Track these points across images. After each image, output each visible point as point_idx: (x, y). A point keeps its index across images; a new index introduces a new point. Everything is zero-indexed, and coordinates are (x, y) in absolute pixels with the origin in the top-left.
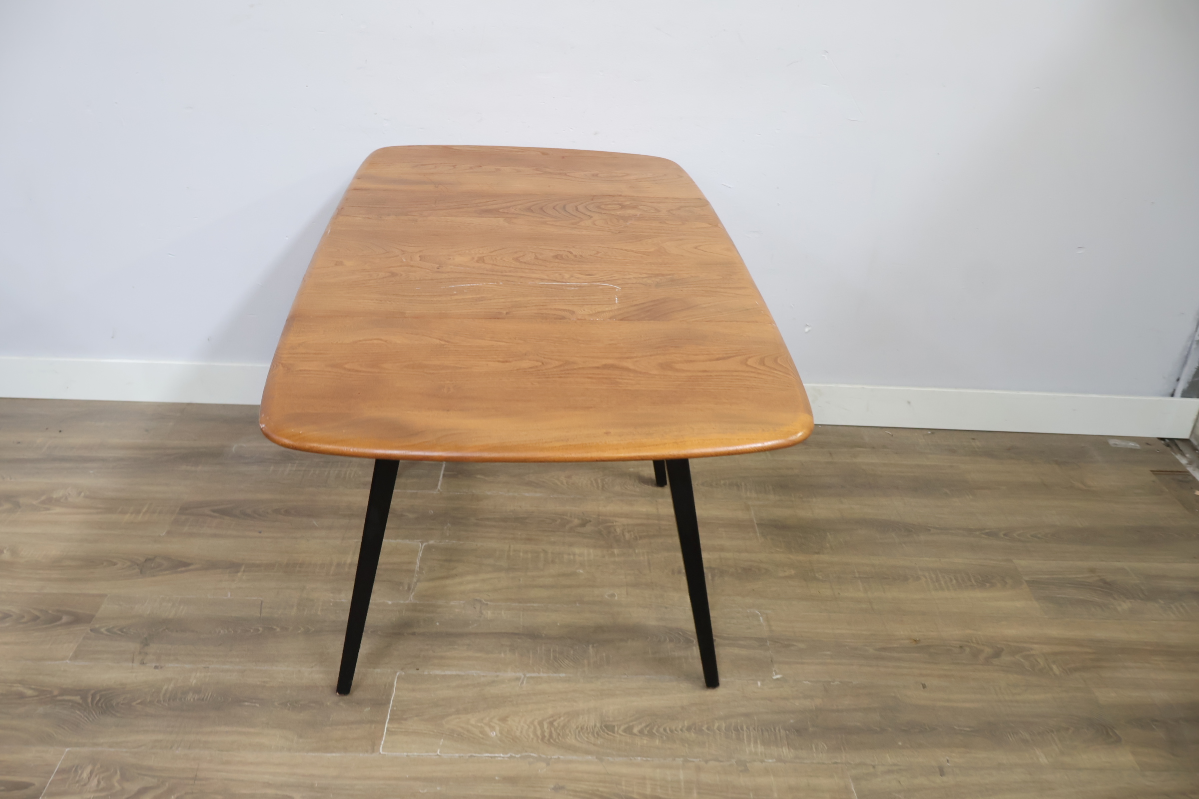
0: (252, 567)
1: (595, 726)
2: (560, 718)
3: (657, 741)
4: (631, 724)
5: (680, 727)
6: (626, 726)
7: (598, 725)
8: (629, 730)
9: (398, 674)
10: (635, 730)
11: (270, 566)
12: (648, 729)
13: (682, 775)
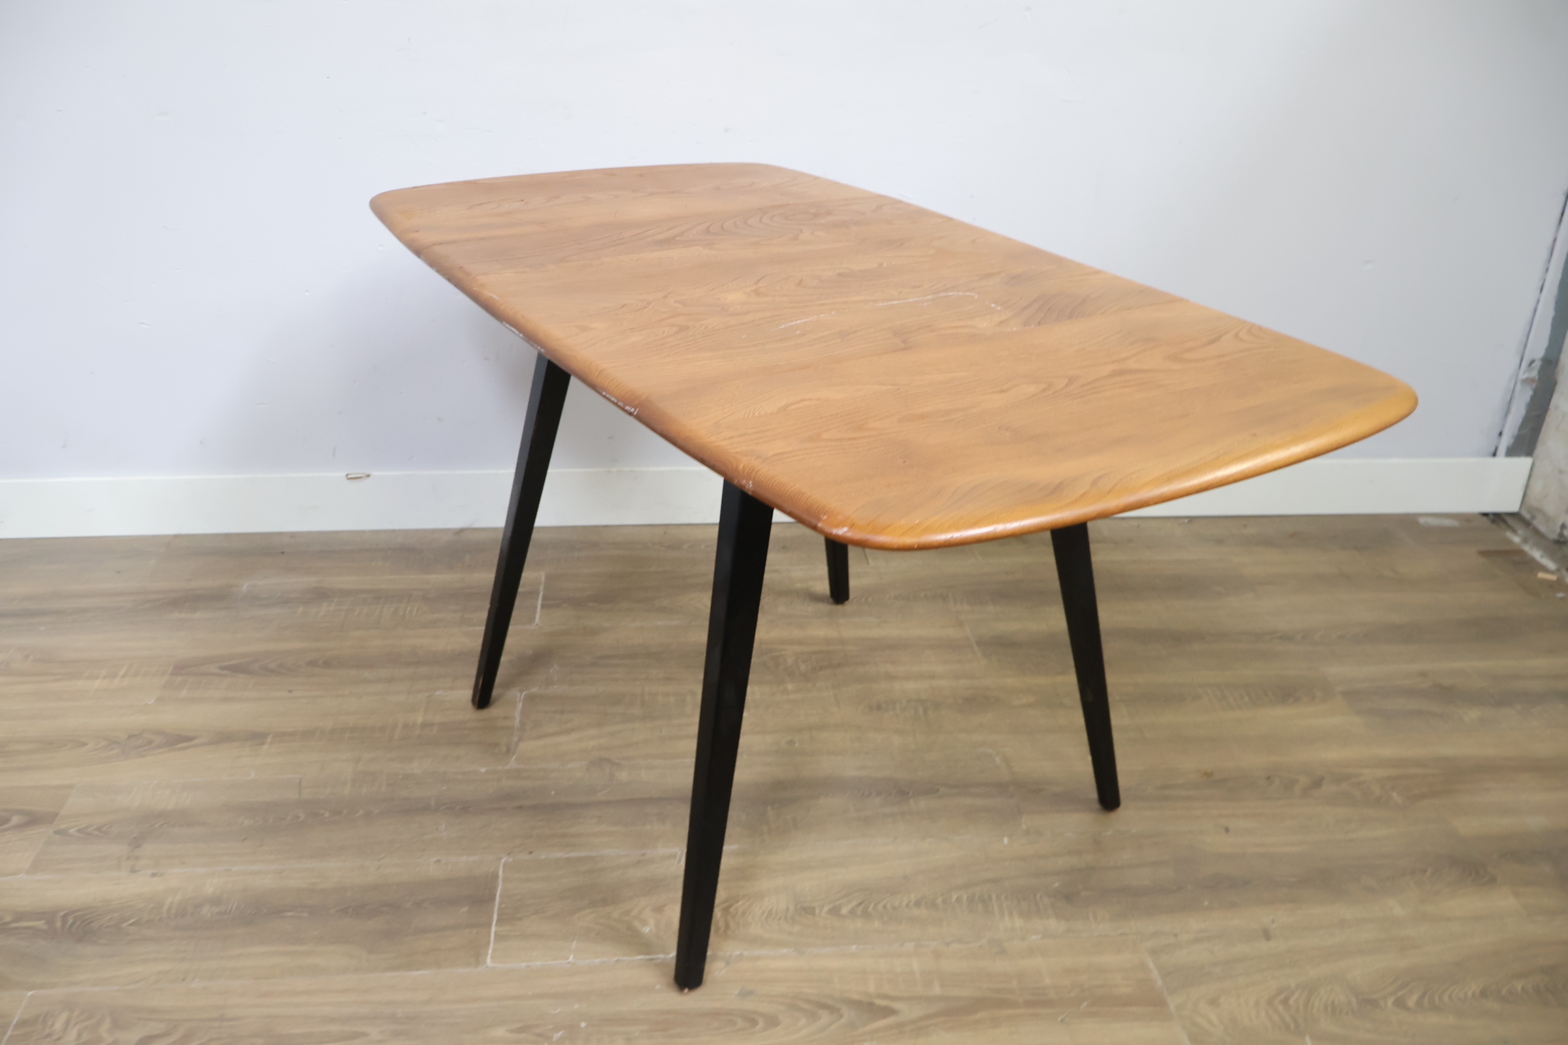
0: (282, 737)
1: (788, 909)
2: (738, 901)
3: (876, 922)
4: (837, 903)
5: (905, 902)
6: (831, 906)
7: (792, 908)
8: (835, 911)
9: (503, 860)
10: (844, 911)
11: (308, 734)
12: (861, 908)
13: (915, 965)
